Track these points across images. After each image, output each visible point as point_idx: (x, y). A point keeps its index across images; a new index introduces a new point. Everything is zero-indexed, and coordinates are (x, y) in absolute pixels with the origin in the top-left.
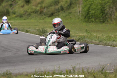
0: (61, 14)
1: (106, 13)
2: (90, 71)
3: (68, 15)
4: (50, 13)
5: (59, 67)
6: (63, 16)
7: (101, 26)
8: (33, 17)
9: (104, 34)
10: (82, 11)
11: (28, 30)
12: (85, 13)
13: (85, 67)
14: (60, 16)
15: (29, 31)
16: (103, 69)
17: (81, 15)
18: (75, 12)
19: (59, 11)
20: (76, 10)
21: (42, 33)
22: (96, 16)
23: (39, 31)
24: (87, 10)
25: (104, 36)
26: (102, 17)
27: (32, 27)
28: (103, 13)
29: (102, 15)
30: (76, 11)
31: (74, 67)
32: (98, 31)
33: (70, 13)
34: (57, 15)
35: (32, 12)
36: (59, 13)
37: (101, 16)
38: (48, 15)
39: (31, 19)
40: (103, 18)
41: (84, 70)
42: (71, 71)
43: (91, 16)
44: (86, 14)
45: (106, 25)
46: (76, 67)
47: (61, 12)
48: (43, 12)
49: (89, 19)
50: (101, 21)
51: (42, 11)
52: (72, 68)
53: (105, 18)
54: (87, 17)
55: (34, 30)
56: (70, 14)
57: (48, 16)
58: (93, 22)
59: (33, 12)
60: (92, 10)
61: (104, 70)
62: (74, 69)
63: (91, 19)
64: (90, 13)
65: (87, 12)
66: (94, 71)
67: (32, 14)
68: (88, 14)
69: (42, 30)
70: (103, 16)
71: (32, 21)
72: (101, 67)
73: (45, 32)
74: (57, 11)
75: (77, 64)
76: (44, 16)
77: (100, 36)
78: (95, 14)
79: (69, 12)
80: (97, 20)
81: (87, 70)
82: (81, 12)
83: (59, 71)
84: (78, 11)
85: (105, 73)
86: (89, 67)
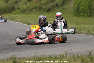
1: (92, 9)
2: (79, 56)
3: (62, 10)
4: (47, 9)
5: (54, 53)
7: (88, 20)
8: (34, 12)
9: (90, 26)
11: (30, 22)
13: (76, 52)
15: (31, 23)
17: (72, 10)
18: (68, 8)
19: (55, 8)
20: (68, 6)
22: (84, 11)
24: (77, 7)
25: (91, 28)
27: (33, 20)
28: (90, 8)
29: (90, 10)
30: (68, 7)
31: (67, 53)
32: (86, 23)
33: (64, 9)
34: (53, 11)
35: (33, 8)
36: (55, 9)
37: (88, 11)
38: (46, 10)
39: (32, 13)
40: (90, 12)
41: (75, 55)
42: (64, 56)
43: (80, 11)
44: (77, 9)
45: (93, 18)
46: (68, 52)
47: (56, 8)
48: (42, 8)
49: (79, 13)
50: (89, 15)
51: (41, 7)
52: (65, 53)
53: (92, 12)
54: (77, 12)
55: (35, 22)
58: (82, 16)
59: (34, 8)
60: (82, 6)
61: (90, 55)
63: (80, 13)
64: (80, 8)
66: (83, 56)
67: (33, 9)
68: (78, 10)
71: (33, 15)
72: (88, 52)
74: (53, 7)
75: (69, 50)
76: (43, 11)
77: (88, 27)
78: (84, 9)
80: (85, 15)
81: (77, 55)
82: (72, 8)
83: (55, 56)
84: (70, 7)
85: (92, 57)
86: (78, 53)
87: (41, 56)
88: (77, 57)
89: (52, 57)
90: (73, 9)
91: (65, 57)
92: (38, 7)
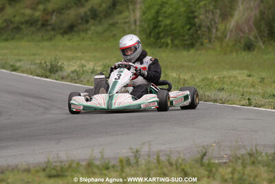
0: (93, 28)
1: (197, 24)
2: (173, 160)
3: (108, 28)
4: (65, 25)
5: (101, 152)
6: (97, 33)
7: (186, 56)
8: (27, 34)
9: (194, 74)
10: (141, 21)
11: (18, 64)
12: (149, 25)
14: (90, 32)
15: (19, 67)
16: (205, 155)
17: (138, 29)
18: (125, 23)
19: (87, 22)
20: (127, 17)
21: (50, 73)
22: (174, 32)
23: (43, 69)
24: (153, 18)
25: (197, 80)
26: (187, 33)
27: (24, 58)
28: (190, 24)
29: (189, 29)
30: (127, 20)
31: (137, 152)
32: (182, 66)
33: (113, 25)
34: (83, 31)
35: (22, 24)
36: (88, 26)
37: (186, 31)
38: (61, 29)
39: (22, 38)
40: (191, 35)
43: (163, 31)
44: (152, 26)
45: (199, 52)
46: (142, 150)
47: (92, 22)
48: (49, 23)
49: (158, 38)
50: (187, 42)
51: (47, 21)
53: (195, 35)
54: (152, 35)
55: (31, 64)
56: (113, 28)
57: (61, 31)
58: (167, 45)
59: (26, 22)
60: (166, 17)
61: (206, 158)
62: (137, 154)
63: (163, 38)
64: (160, 24)
65: (154, 23)
66: (184, 160)
67: (23, 26)
68: (155, 27)
69: (52, 65)
70: (191, 31)
71: (24, 43)
72: (200, 150)
73: (57, 71)
74: (83, 21)
75: (144, 144)
76: (52, 33)
78: (174, 26)
79: (111, 22)
80: (176, 42)
81: (167, 158)
82: (138, 23)
84: (132, 19)
85: (209, 164)
86: (171, 151)
88: (167, 164)
90: (140, 26)
91: (134, 165)
92: (38, 21)
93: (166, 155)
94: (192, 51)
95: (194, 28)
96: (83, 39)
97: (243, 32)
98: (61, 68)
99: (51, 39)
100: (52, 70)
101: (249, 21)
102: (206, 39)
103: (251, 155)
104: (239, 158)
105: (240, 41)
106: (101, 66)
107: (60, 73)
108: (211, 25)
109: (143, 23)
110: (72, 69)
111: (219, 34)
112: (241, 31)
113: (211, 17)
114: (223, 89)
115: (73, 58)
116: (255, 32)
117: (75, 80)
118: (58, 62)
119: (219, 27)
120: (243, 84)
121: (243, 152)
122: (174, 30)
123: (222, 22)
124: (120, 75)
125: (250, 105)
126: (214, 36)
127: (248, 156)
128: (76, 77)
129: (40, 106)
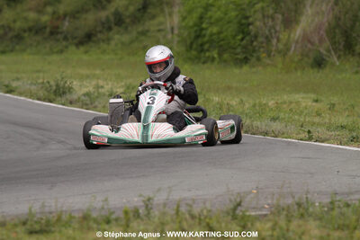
0: (117, 37)
1: (252, 33)
2: (196, 211)
3: (137, 38)
4: (81, 33)
6: (123, 44)
7: (237, 74)
8: (31, 45)
10: (180, 28)
11: (14, 84)
12: (189, 34)
13: (185, 199)
14: (113, 43)
15: (16, 88)
16: (239, 204)
17: (176, 39)
18: (159, 31)
19: (110, 29)
20: (161, 24)
21: (55, 95)
22: (222, 43)
23: (46, 90)
24: (195, 25)
25: (247, 105)
26: (239, 45)
27: (24, 75)
28: (243, 32)
29: (242, 39)
30: (161, 27)
31: (149, 199)
32: (229, 88)
33: (144, 33)
34: (103, 41)
35: (25, 31)
36: (111, 34)
37: (238, 42)
38: (75, 38)
39: (24, 50)
40: (245, 47)
41: (181, 209)
42: (141, 211)
43: (207, 42)
44: (193, 35)
45: (254, 70)
46: (156, 199)
47: (115, 29)
48: (60, 30)
49: (202, 51)
50: (239, 57)
51: (57, 27)
52: (144, 201)
53: (250, 47)
54: (194, 46)
55: (32, 84)
56: (143, 38)
57: (75, 41)
58: (213, 59)
59: (30, 29)
60: (211, 24)
61: (239, 208)
62: (148, 203)
63: (208, 50)
64: (204, 32)
65: (196, 31)
66: (210, 211)
67: (26, 35)
68: (198, 37)
69: (57, 85)
70: (244, 42)
71: (26, 57)
72: (232, 198)
73: (64, 93)
74: (104, 27)
75: (159, 190)
76: (64, 43)
77: (235, 103)
78: (222, 36)
79: (140, 29)
80: (226, 56)
81: (188, 208)
82: (176, 32)
83: (103, 213)
84: (168, 26)
85: (243, 217)
86: (194, 200)
87: (51, 213)
88: (187, 216)
89: (94, 215)
91: (144, 218)
93: (187, 204)
94: (246, 68)
95: (247, 38)
96: (104, 52)
97: (312, 44)
98: (70, 89)
99: (61, 52)
100: (58, 92)
101: (320, 29)
102: (263, 52)
103: (299, 205)
104: (283, 209)
105: (307, 56)
106: (123, 87)
107: (68, 96)
108: (271, 34)
109: (182, 31)
110: (85, 90)
111: (281, 46)
112: (309, 41)
113: (270, 23)
114: (278, 118)
115: (88, 77)
116: (327, 44)
117: (87, 105)
118: (66, 82)
119: (281, 36)
120: (306, 111)
121: (290, 201)
122: (223, 40)
123: (285, 31)
124: (154, 99)
125: (310, 139)
126: (274, 49)
127: (296, 207)
128: (89, 101)
129: (35, 139)
